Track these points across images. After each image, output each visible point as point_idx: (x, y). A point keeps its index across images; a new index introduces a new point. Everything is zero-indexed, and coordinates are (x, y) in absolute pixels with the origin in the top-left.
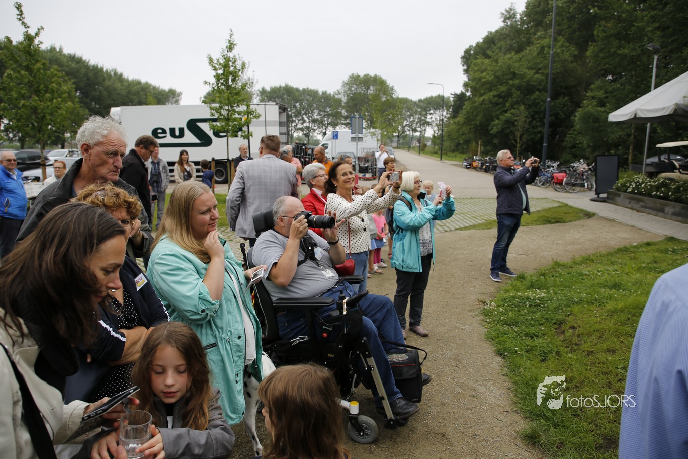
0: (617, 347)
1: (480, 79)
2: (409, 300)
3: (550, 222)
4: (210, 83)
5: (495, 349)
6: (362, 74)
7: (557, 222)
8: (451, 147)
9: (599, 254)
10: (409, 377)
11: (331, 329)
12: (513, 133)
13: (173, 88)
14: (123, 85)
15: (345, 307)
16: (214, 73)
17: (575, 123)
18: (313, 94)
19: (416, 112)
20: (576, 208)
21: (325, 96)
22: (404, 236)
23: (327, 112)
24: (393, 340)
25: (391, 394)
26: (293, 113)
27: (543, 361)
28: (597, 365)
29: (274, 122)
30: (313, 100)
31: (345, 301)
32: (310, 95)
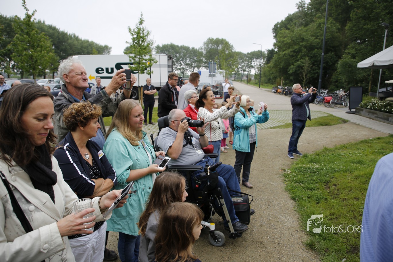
0: (360, 196)
1: (283, 42)
2: (242, 167)
3: (322, 125)
4: (129, 43)
5: (290, 196)
6: (215, 38)
7: (326, 125)
8: (265, 80)
9: (350, 143)
10: (244, 210)
11: (200, 183)
12: (301, 73)
13: (107, 45)
14: (78, 43)
15: (209, 171)
16: (132, 37)
17: (338, 68)
18: (186, 49)
19: (246, 60)
20: (337, 117)
21: (193, 50)
22: (240, 132)
23: (195, 59)
24: (234, 189)
25: (233, 219)
26: (175, 60)
27: (318, 203)
28: (349, 206)
29: (165, 65)
30: (187, 52)
31: (209, 167)
32: (185, 50)
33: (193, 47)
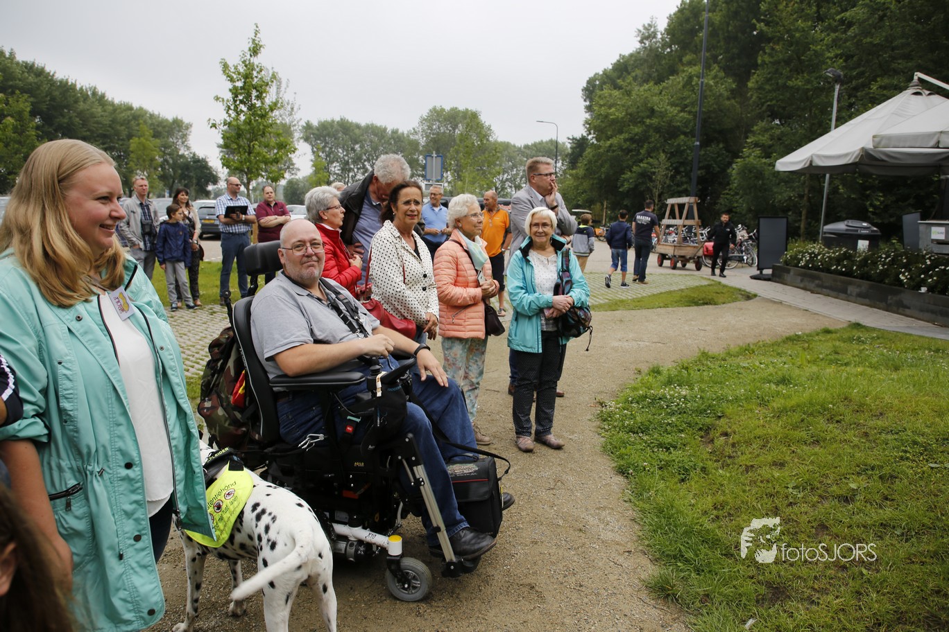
0: (787, 458)
1: (607, 116)
3: (697, 304)
4: (223, 100)
5: (614, 465)
6: (447, 108)
7: (707, 304)
9: (761, 343)
10: (478, 499)
12: (649, 190)
13: (179, 118)
14: (105, 111)
15: (379, 386)
16: (230, 86)
17: (732, 178)
18: (379, 132)
20: (731, 288)
21: (395, 136)
24: (459, 442)
25: (451, 524)
26: (352, 158)
27: (683, 480)
28: (761, 485)
30: (379, 141)
31: (380, 376)
32: (376, 135)
33: (395, 128)
